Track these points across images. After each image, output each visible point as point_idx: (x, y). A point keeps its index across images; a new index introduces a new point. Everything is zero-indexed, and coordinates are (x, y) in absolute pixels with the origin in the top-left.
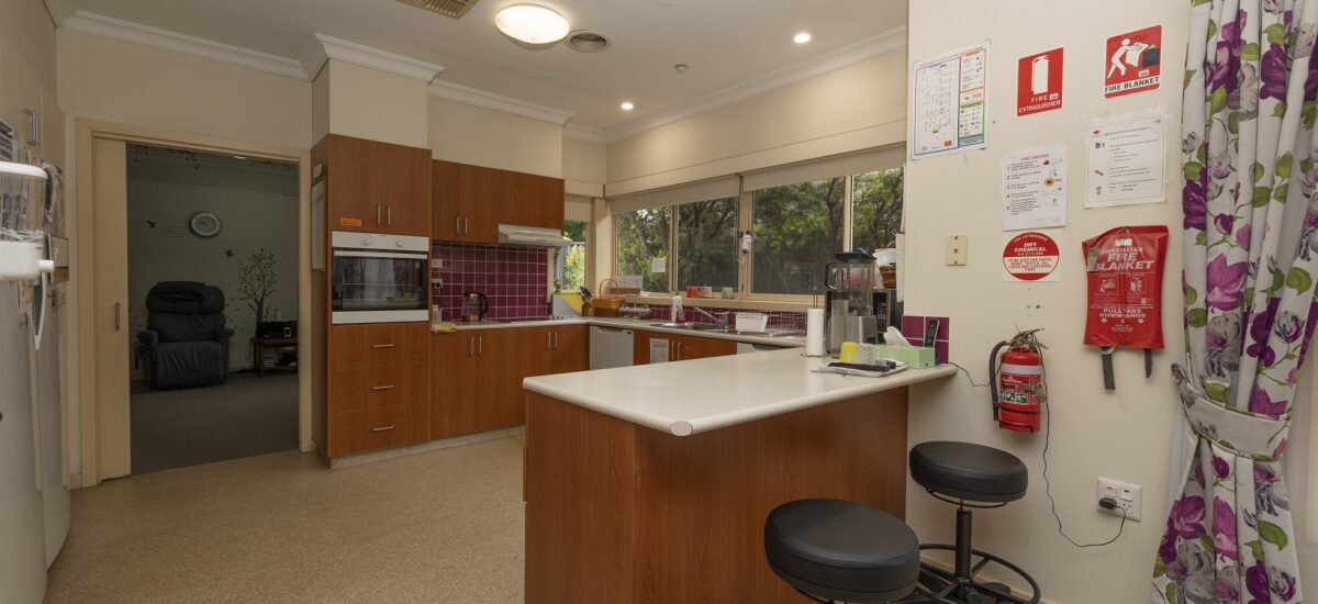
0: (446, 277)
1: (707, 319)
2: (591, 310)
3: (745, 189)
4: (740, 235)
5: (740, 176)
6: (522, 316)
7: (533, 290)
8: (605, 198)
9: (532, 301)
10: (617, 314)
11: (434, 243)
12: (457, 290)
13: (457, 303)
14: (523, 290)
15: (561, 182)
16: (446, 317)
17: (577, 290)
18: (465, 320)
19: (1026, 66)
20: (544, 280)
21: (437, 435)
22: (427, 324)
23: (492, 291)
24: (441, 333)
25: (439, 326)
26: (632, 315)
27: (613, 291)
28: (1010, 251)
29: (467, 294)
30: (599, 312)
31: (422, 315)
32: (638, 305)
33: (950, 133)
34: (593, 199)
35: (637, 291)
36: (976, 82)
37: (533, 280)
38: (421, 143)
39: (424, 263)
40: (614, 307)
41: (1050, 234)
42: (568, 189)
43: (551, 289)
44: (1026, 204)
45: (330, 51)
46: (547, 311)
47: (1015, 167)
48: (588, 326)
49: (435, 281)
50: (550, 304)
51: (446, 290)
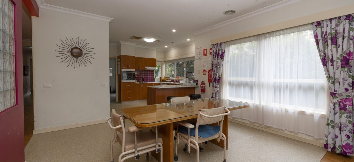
0: (137, 75)
1: (178, 82)
2: (161, 81)
3: (185, 60)
4: (184, 68)
5: (184, 59)
6: (150, 81)
7: (151, 77)
8: (164, 61)
9: (151, 79)
10: (166, 81)
11: (135, 70)
12: (139, 77)
13: (139, 79)
14: (150, 77)
15: (156, 59)
16: (137, 82)
17: (159, 77)
18: (140, 82)
19: (204, 50)
20: (153, 76)
21: (136, 100)
22: (135, 82)
23: (144, 77)
24: (137, 84)
25: (136, 83)
26: (168, 81)
27: (166, 77)
28: (203, 72)
29: (140, 78)
30: (163, 81)
31: (134, 81)
32: (169, 80)
33: (198, 57)
34: (162, 61)
35: (169, 77)
36: (200, 52)
37: (151, 75)
38: (134, 55)
39: (134, 73)
40: (165, 80)
41: (206, 70)
42: (157, 60)
43: (154, 77)
44: (204, 66)
45: (121, 43)
46: (154, 81)
47: (203, 62)
48: (160, 83)
49: (136, 76)
50: (154, 80)
51: (137, 77)
